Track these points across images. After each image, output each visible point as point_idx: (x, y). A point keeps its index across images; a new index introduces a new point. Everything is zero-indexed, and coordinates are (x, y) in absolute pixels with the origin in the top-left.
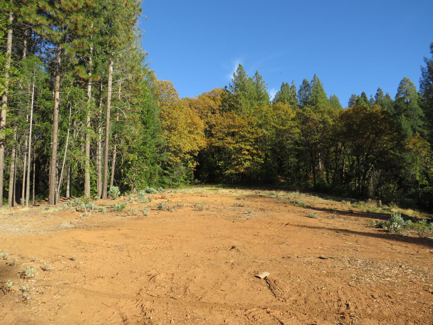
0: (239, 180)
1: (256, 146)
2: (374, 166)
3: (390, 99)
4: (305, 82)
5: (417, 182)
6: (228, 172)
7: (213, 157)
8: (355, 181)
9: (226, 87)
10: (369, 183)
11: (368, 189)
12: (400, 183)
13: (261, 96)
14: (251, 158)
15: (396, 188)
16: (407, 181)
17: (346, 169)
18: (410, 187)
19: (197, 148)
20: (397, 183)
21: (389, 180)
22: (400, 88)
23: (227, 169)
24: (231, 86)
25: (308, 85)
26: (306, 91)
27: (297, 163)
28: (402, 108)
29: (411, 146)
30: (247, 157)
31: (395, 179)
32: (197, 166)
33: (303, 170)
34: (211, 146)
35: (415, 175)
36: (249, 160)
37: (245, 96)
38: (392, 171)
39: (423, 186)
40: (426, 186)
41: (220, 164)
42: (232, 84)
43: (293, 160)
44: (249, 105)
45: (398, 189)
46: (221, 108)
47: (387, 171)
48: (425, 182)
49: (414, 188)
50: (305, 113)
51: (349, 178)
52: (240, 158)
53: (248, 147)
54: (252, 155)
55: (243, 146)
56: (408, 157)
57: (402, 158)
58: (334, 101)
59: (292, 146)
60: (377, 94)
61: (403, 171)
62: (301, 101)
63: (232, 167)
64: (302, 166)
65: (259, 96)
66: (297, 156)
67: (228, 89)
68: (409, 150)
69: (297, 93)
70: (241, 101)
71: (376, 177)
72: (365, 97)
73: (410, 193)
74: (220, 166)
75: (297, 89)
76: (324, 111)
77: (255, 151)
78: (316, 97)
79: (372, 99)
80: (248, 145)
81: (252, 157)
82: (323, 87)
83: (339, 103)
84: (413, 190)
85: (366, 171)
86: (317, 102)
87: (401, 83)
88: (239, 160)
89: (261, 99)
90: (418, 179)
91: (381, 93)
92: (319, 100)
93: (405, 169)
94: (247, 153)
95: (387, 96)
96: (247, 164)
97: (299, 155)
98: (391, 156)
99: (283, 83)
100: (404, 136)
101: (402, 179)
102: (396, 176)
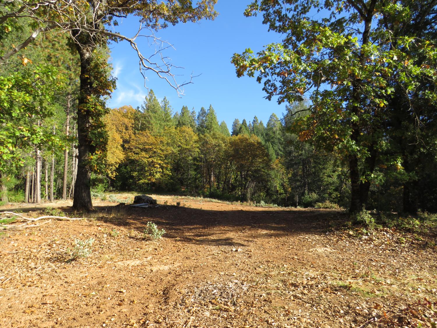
0: (149, 189)
1: (166, 161)
2: (251, 180)
3: (263, 125)
4: (202, 109)
5: (277, 191)
6: (142, 181)
7: (125, 168)
8: (238, 190)
9: (138, 108)
10: (247, 192)
11: (246, 196)
12: (267, 192)
13: (168, 119)
14: (161, 170)
15: (265, 195)
16: (272, 190)
17: (232, 181)
18: (273, 195)
19: (118, 161)
20: (266, 192)
21: (261, 190)
22: (270, 120)
23: (141, 179)
24: (143, 107)
25: (205, 113)
26: (203, 117)
27: (195, 175)
28: (271, 136)
29: (275, 166)
30: (158, 170)
31: (264, 189)
32: (116, 175)
33: (199, 181)
34: (127, 158)
35: (276, 186)
36: (160, 172)
37: (155, 117)
38: (262, 183)
39: (281, 194)
40: (282, 194)
41: (134, 175)
42: (144, 106)
43: (192, 173)
44: (159, 125)
45: (266, 196)
46: (134, 126)
47: (259, 183)
48: (282, 191)
49: (276, 195)
50: (206, 138)
51: (234, 188)
52: (152, 170)
53: (159, 162)
54: (162, 167)
55: (155, 161)
56: (272, 173)
57: (269, 174)
58: (223, 127)
59: (192, 161)
60: (254, 121)
61: (269, 183)
62: (199, 124)
63: (145, 177)
64: (198, 178)
65: (166, 118)
66: (195, 170)
67: (140, 109)
68: (273, 169)
69: (196, 118)
70: (152, 122)
71: (252, 187)
72: (245, 124)
73: (273, 199)
74: (135, 176)
75: (197, 114)
76: (219, 138)
77: (164, 165)
78: (211, 123)
79: (250, 125)
80: (159, 160)
81: (163, 170)
82: (216, 115)
83: (227, 128)
84: (275, 197)
85: (246, 183)
86: (211, 126)
87: (271, 117)
88: (152, 172)
89: (168, 121)
90: (278, 189)
91: (257, 120)
92: (213, 125)
93: (270, 182)
94: (159, 166)
95: (261, 123)
96: (158, 176)
97: (197, 169)
98: (262, 173)
99: (183, 107)
100: (270, 160)
101: (269, 189)
102: (265, 187)
